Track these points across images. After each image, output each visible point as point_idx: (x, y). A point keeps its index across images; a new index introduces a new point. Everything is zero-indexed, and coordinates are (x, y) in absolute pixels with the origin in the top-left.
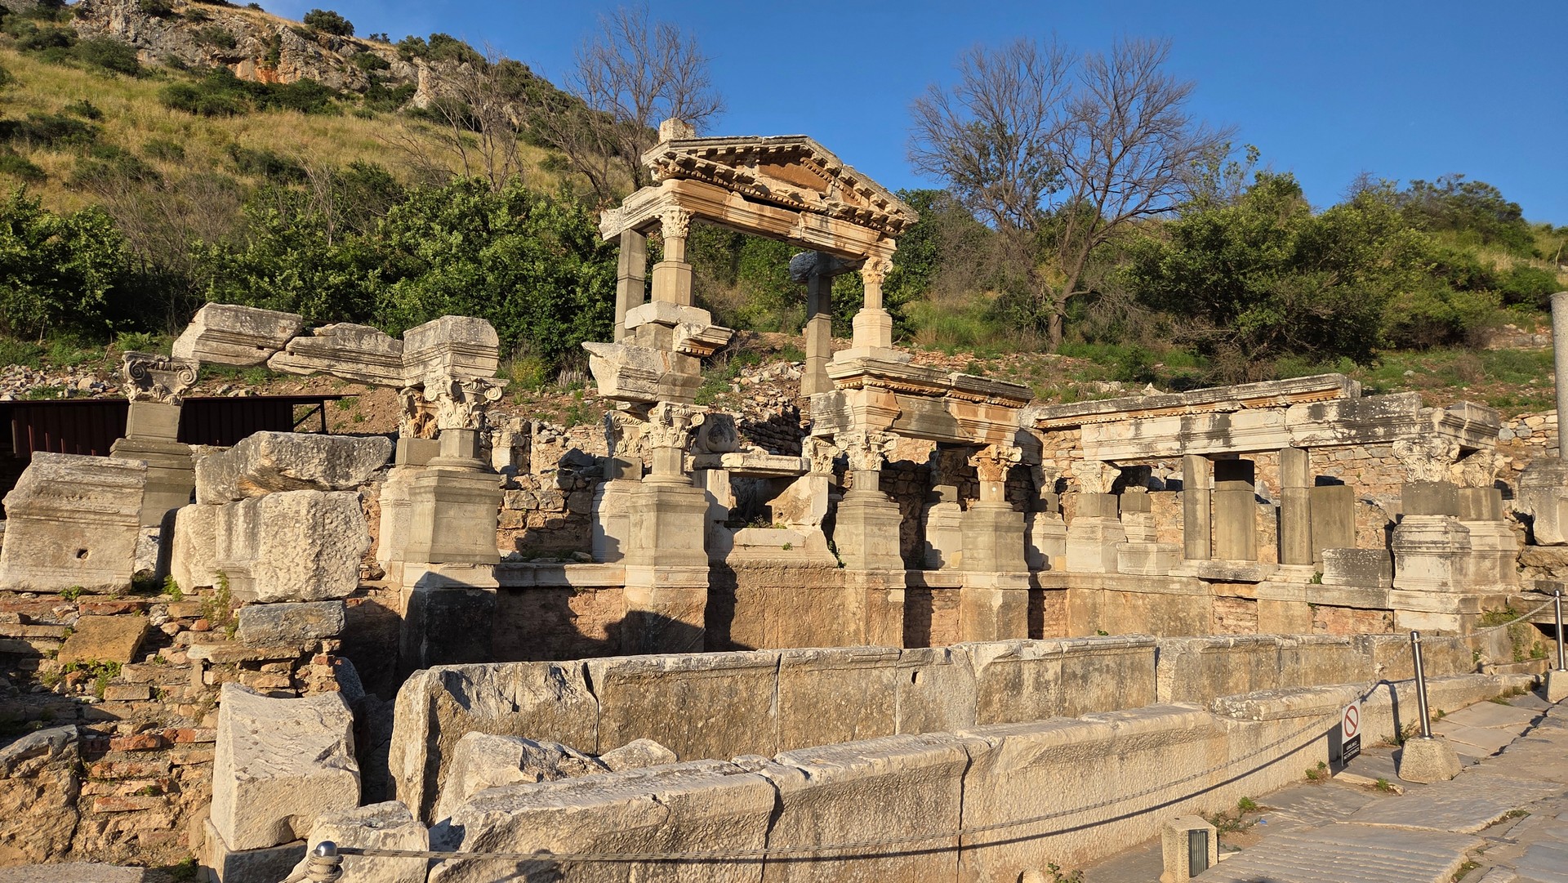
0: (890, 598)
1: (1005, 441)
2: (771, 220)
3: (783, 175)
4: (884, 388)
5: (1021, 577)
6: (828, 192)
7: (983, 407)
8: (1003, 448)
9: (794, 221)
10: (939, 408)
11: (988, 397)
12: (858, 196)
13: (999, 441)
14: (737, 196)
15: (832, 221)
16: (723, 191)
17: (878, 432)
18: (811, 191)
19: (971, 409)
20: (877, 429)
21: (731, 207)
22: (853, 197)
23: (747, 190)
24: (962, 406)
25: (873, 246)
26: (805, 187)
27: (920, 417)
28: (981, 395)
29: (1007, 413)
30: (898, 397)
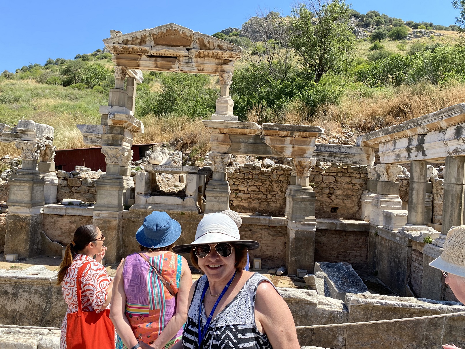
1: (305, 155)
2: (161, 64)
3: (167, 43)
4: (221, 133)
5: (309, 225)
6: (192, 46)
7: (288, 139)
8: (302, 159)
9: (173, 63)
10: (258, 141)
11: (289, 134)
12: (208, 45)
13: (301, 156)
14: (144, 57)
15: (194, 59)
16: (137, 56)
17: (218, 154)
18: (182, 48)
19: (280, 140)
20: (219, 153)
21: (141, 62)
22: (205, 46)
23: (146, 54)
24: (273, 139)
25: (219, 67)
26: (179, 46)
27: (246, 146)
28: (284, 133)
29: (306, 141)
30: (232, 137)
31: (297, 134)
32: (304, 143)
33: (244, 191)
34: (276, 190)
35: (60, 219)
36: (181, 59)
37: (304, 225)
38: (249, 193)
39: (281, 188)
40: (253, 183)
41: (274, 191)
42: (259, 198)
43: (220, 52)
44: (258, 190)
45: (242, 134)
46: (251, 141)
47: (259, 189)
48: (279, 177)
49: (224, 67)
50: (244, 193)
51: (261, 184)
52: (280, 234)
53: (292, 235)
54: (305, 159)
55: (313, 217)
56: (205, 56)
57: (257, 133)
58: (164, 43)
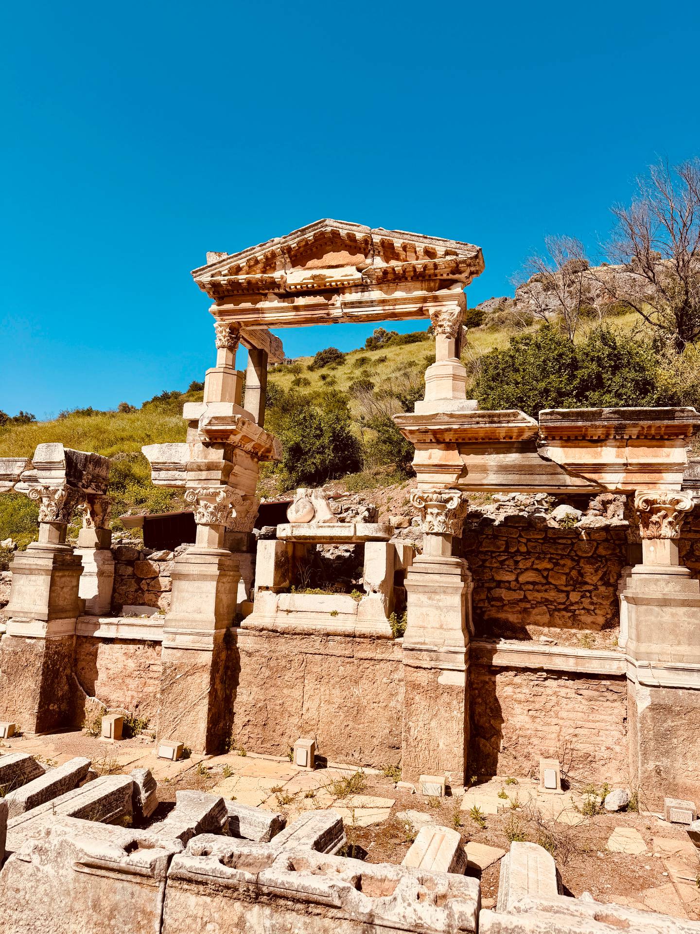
0: (442, 680)
1: (661, 484)
3: (317, 264)
4: (438, 442)
6: (368, 262)
7: (612, 445)
10: (534, 456)
11: (613, 432)
12: (402, 254)
13: (651, 486)
14: (271, 297)
15: (374, 288)
16: (259, 297)
18: (347, 268)
21: (265, 307)
22: (398, 257)
23: (276, 291)
25: (432, 296)
26: (342, 267)
27: (501, 467)
28: (600, 431)
30: (465, 449)
31: (634, 431)
32: (655, 453)
33: (509, 582)
34: (590, 581)
35: (106, 648)
36: (346, 292)
37: (676, 670)
38: (520, 589)
39: (605, 574)
40: (529, 565)
41: (586, 583)
42: (547, 600)
43: (430, 263)
44: (544, 581)
45: (489, 440)
46: (513, 455)
47: (546, 578)
48: (597, 548)
49: (441, 295)
50: (509, 589)
51: (549, 566)
53: (643, 700)
56: (397, 279)
57: (528, 435)
58: (311, 263)
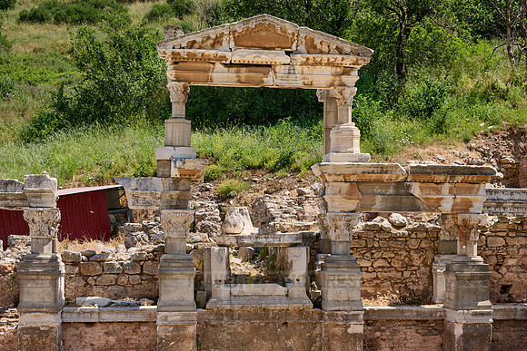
0: (350, 331)
1: (471, 210)
2: (246, 77)
3: (254, 44)
4: (345, 182)
5: (482, 314)
6: (294, 48)
7: (447, 186)
8: (467, 216)
9: (266, 74)
10: (402, 191)
11: (449, 178)
12: (319, 46)
13: (466, 211)
14: (218, 66)
15: (298, 68)
16: (208, 65)
17: (342, 214)
18: (278, 51)
19: (434, 189)
20: (342, 212)
21: (214, 74)
22: (315, 47)
23: (224, 62)
24: (424, 188)
25: (338, 78)
26: (274, 49)
27: (383, 199)
28: (442, 178)
29: (473, 188)
30: (362, 186)
31: (460, 178)
32: (469, 191)
33: (367, 267)
34: (416, 264)
35: (89, 330)
36: (277, 68)
37: (475, 314)
38: (374, 271)
39: (424, 260)
40: (380, 255)
42: (390, 277)
43: (340, 57)
44: (389, 266)
45: (379, 181)
46: (391, 191)
47: (390, 263)
48: (420, 243)
49: (345, 78)
50: (367, 272)
52: (435, 332)
53: (458, 331)
54: (473, 216)
55: (488, 303)
56: (315, 64)
57: (401, 178)
58: (250, 44)
